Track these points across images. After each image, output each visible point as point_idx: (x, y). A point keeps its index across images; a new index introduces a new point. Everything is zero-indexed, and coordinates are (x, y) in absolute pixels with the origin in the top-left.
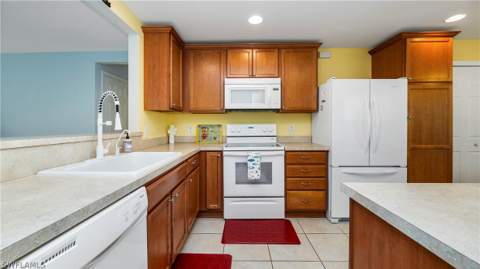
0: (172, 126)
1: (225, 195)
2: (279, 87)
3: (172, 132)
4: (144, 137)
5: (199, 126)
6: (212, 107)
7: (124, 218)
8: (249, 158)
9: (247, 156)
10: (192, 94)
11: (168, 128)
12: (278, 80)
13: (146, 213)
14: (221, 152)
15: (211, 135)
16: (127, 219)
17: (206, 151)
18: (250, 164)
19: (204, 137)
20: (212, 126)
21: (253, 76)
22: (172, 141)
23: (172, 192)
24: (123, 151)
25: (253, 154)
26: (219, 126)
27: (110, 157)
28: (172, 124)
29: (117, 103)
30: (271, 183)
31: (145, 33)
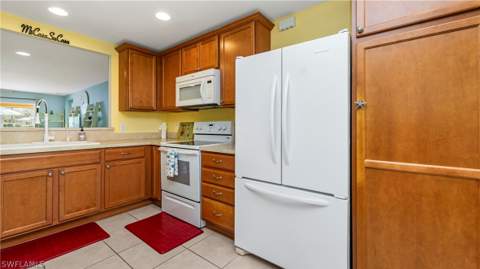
0: (164, 124)
1: (162, 188)
3: (163, 128)
5: (182, 123)
8: (168, 154)
15: (186, 132)
18: (168, 160)
19: (182, 134)
20: (189, 124)
26: (193, 123)
27: (59, 142)
30: (188, 184)
31: (119, 52)
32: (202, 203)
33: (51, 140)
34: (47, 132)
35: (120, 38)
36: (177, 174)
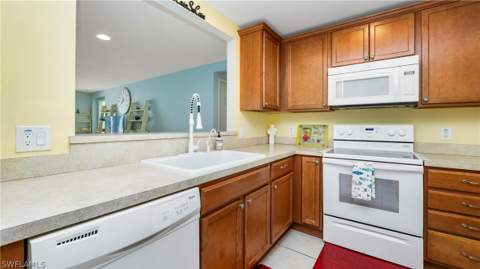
0: (272, 126)
1: (325, 212)
2: (416, 69)
3: (272, 131)
4: (240, 136)
5: (301, 126)
6: (313, 103)
7: (162, 217)
8: (355, 169)
9: (352, 167)
10: (290, 91)
11: (269, 127)
12: (416, 59)
13: (198, 216)
14: (321, 157)
15: (314, 137)
16: (165, 218)
17: (302, 156)
18: (356, 178)
19: (306, 138)
20: (314, 127)
21: (370, 59)
22: (272, 141)
23: (244, 196)
24: (215, 148)
25: (361, 165)
26: (324, 126)
27: (201, 153)
28: (272, 123)
29: (199, 104)
30: (396, 210)
31: (241, 36)
32: (426, 237)
33: (195, 151)
34: (191, 139)
35: (250, 17)
36: (374, 196)
